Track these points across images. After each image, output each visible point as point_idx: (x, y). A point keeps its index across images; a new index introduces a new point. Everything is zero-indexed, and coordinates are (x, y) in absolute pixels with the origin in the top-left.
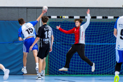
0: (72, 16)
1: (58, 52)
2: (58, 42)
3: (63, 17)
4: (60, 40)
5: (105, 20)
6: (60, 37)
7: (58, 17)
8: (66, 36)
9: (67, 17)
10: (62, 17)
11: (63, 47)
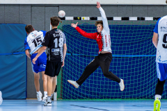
0: (95, 16)
2: (75, 53)
3: (82, 18)
5: (141, 23)
6: (78, 47)
7: (75, 18)
9: (88, 18)
10: (80, 18)
11: (81, 60)
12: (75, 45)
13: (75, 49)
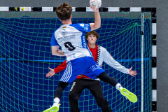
0: (38, 6)
1: (12, 77)
2: (12, 56)
3: (21, 8)
4: (16, 53)
6: (16, 48)
7: (12, 9)
8: (27, 46)
9: (29, 9)
10: (19, 9)
11: (21, 66)
12: (11, 45)
13: (12, 51)
